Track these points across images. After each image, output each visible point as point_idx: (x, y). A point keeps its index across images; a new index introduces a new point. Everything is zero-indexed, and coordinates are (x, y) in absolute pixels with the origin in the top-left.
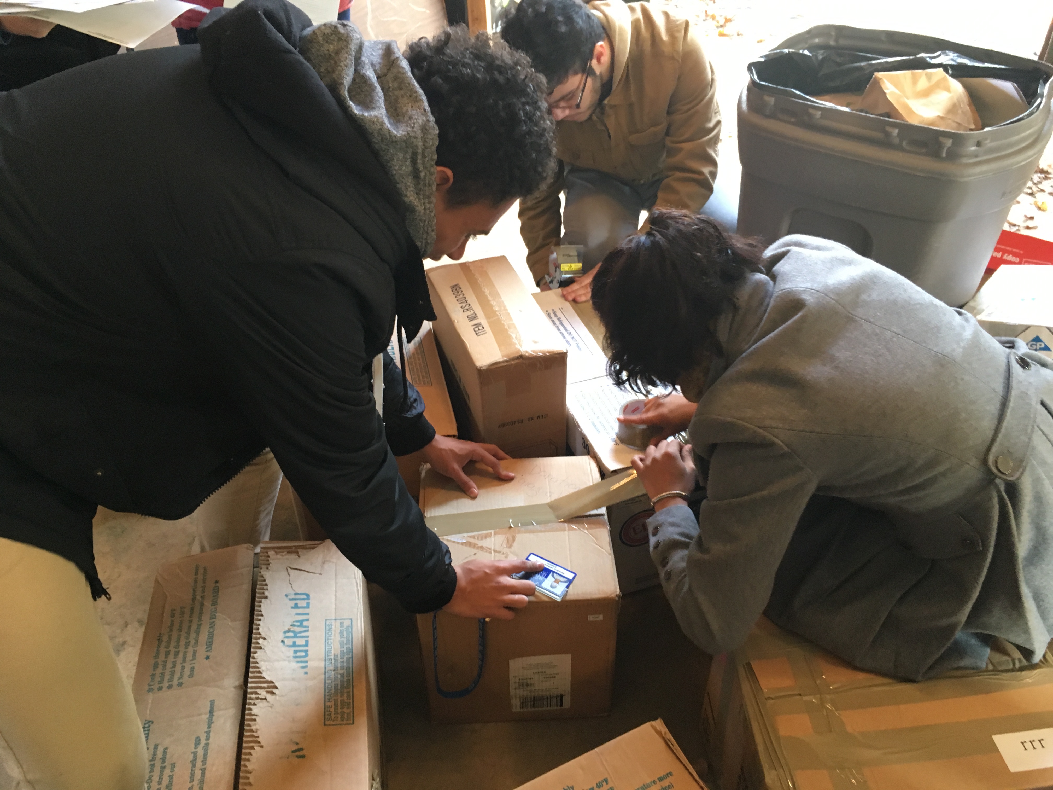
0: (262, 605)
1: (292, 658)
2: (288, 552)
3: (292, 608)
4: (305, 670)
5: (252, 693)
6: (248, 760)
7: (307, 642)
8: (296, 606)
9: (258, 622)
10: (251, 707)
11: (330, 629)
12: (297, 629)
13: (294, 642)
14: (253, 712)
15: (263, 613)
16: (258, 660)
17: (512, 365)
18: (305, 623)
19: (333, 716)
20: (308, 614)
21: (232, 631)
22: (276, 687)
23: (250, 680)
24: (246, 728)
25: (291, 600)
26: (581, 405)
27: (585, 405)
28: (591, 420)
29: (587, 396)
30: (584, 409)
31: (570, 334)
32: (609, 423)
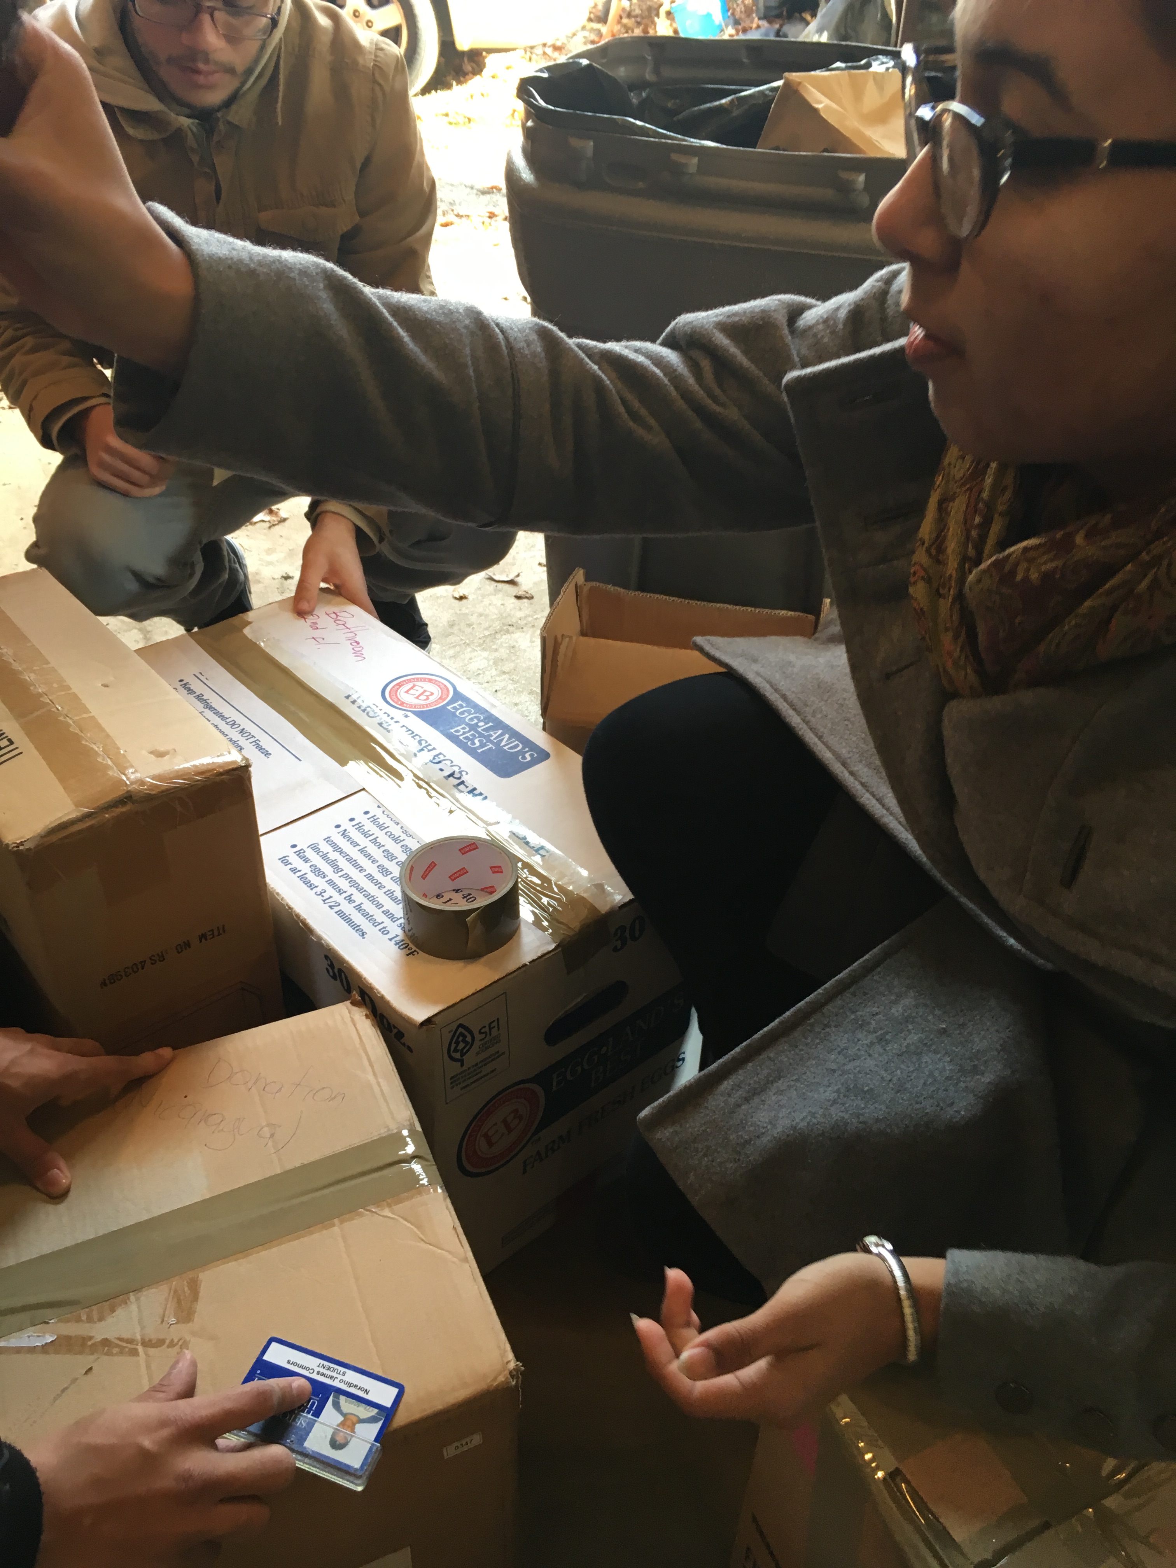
26: (301, 877)
27: (311, 877)
28: (336, 909)
29: (310, 854)
30: (311, 886)
31: (233, 724)
32: (379, 906)
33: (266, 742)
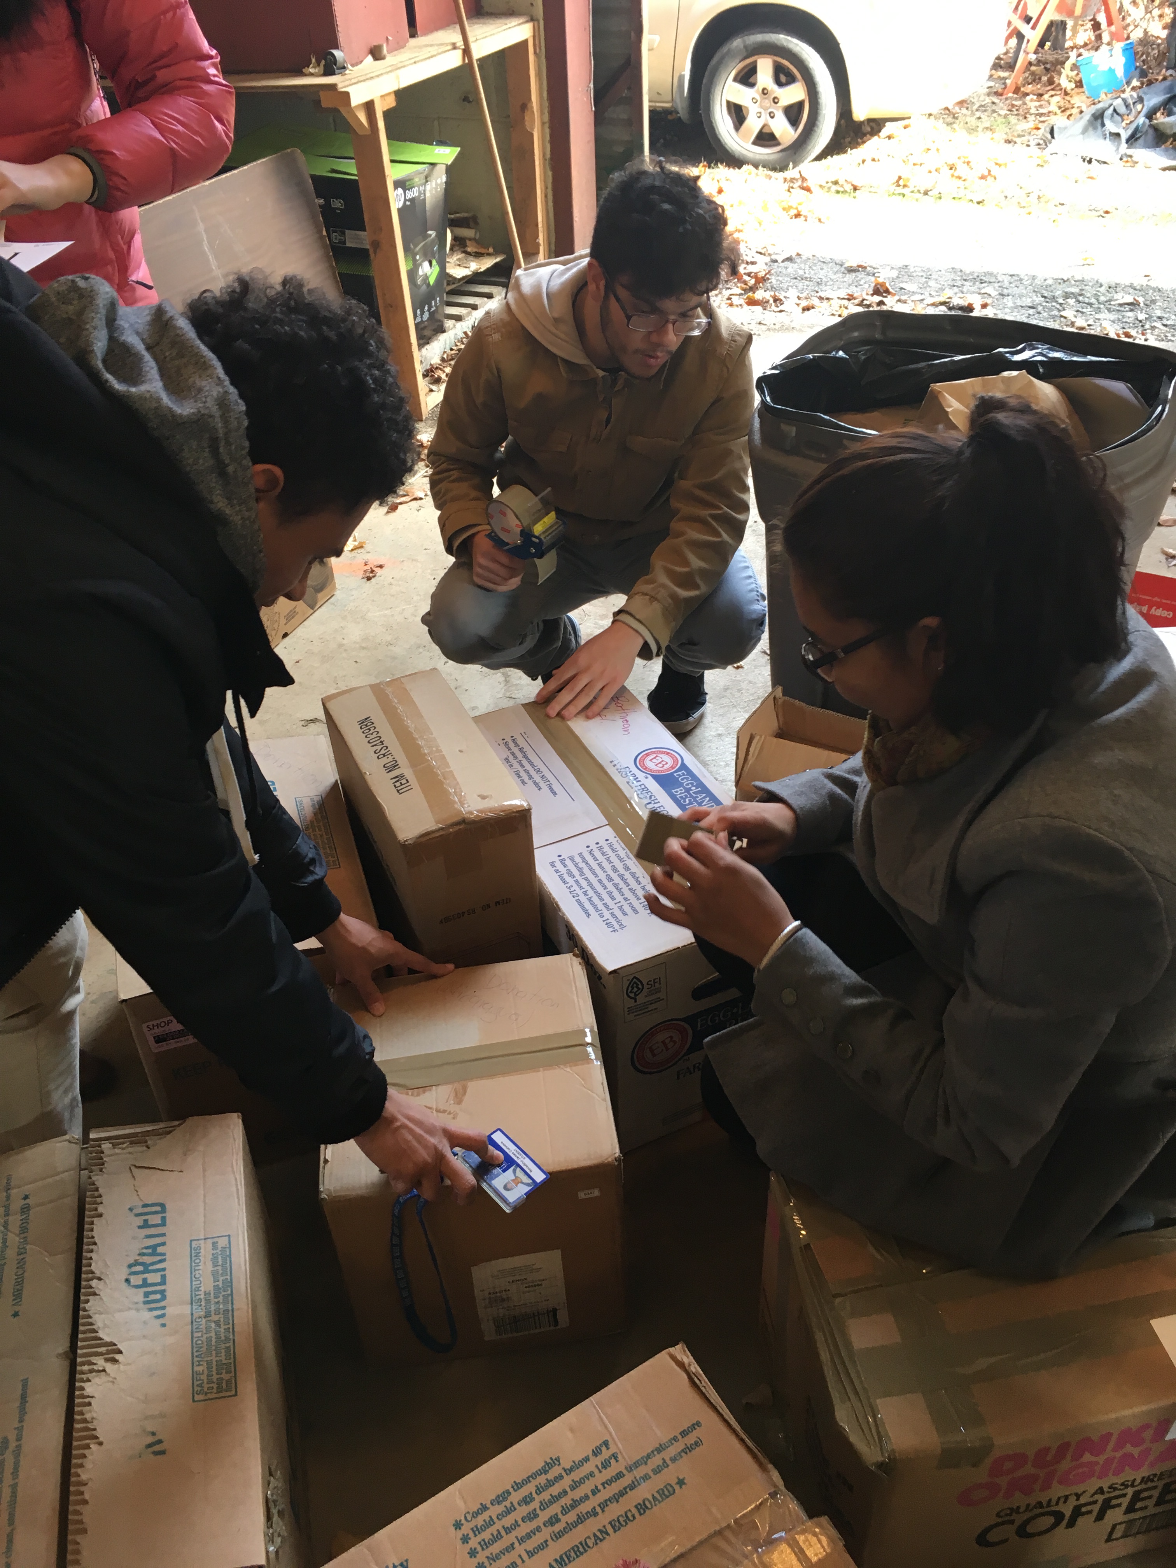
0: (95, 1227)
1: (142, 1305)
2: (131, 1143)
3: (140, 1227)
4: (162, 1321)
5: (83, 1364)
6: (81, 1466)
7: (164, 1277)
8: (146, 1225)
9: (89, 1255)
10: (82, 1384)
11: (197, 1255)
12: (147, 1260)
13: (145, 1280)
14: (85, 1393)
15: (97, 1240)
16: (90, 1313)
17: (451, 833)
18: (160, 1250)
19: (206, 1386)
20: (164, 1235)
21: (51, 1271)
22: (120, 1352)
23: (80, 1344)
24: (77, 1417)
25: (137, 1215)
26: (560, 876)
27: (566, 877)
28: (576, 898)
29: (568, 862)
30: (565, 882)
31: (538, 771)
32: (602, 900)
33: (556, 787)
